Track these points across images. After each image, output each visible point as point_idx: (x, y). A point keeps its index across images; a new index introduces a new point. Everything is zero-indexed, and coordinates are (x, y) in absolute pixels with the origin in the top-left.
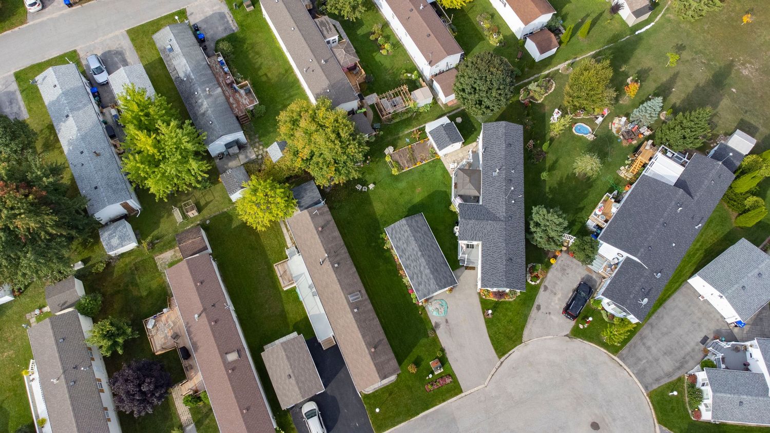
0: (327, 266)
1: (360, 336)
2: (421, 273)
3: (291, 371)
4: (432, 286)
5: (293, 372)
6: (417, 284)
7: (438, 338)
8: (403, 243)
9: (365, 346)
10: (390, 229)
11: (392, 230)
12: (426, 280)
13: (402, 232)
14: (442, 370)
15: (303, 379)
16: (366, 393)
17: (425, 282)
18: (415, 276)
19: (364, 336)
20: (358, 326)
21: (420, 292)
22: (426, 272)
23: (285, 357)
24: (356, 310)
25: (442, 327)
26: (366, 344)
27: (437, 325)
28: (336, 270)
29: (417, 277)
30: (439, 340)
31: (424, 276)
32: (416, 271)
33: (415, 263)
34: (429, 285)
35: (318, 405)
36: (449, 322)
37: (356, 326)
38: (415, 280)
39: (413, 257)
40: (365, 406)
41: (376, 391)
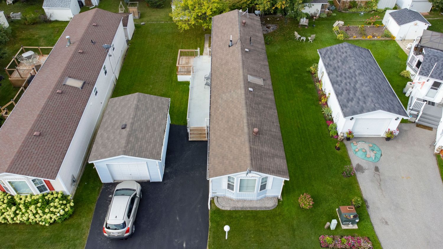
0: (237, 48)
1: (244, 112)
2: (355, 90)
3: (131, 121)
4: (368, 105)
5: (132, 124)
6: (345, 100)
7: (358, 183)
8: (338, 62)
9: (246, 124)
10: (325, 51)
11: (327, 51)
12: (360, 97)
13: (339, 53)
14: (356, 227)
15: (140, 136)
16: (220, 208)
17: (359, 99)
18: (345, 92)
19: (249, 114)
20: (246, 103)
21: (349, 108)
22: (363, 90)
23: (134, 106)
24: (251, 89)
25: (366, 172)
26: (248, 123)
27: (360, 168)
28: (244, 53)
29: (349, 93)
30: (358, 187)
31: (358, 94)
32: (348, 88)
33: (348, 80)
34: (365, 103)
35: (142, 191)
36: (381, 171)
37: (243, 102)
38: (343, 96)
39: (347, 74)
40: (210, 223)
41: (236, 212)
